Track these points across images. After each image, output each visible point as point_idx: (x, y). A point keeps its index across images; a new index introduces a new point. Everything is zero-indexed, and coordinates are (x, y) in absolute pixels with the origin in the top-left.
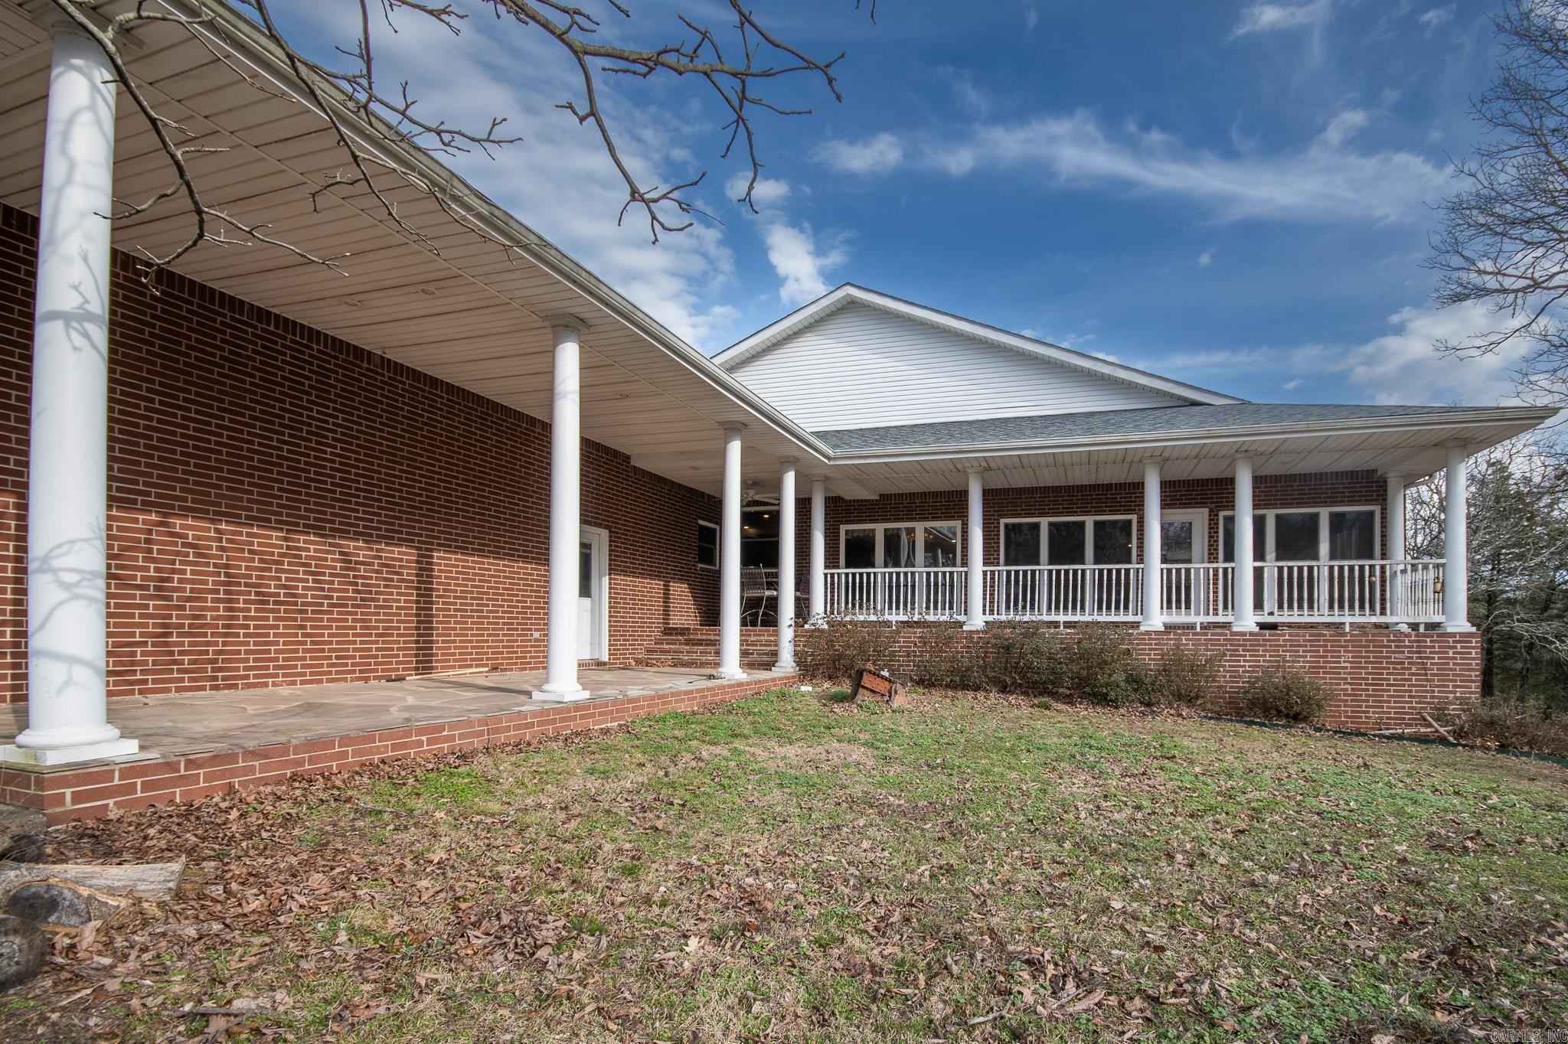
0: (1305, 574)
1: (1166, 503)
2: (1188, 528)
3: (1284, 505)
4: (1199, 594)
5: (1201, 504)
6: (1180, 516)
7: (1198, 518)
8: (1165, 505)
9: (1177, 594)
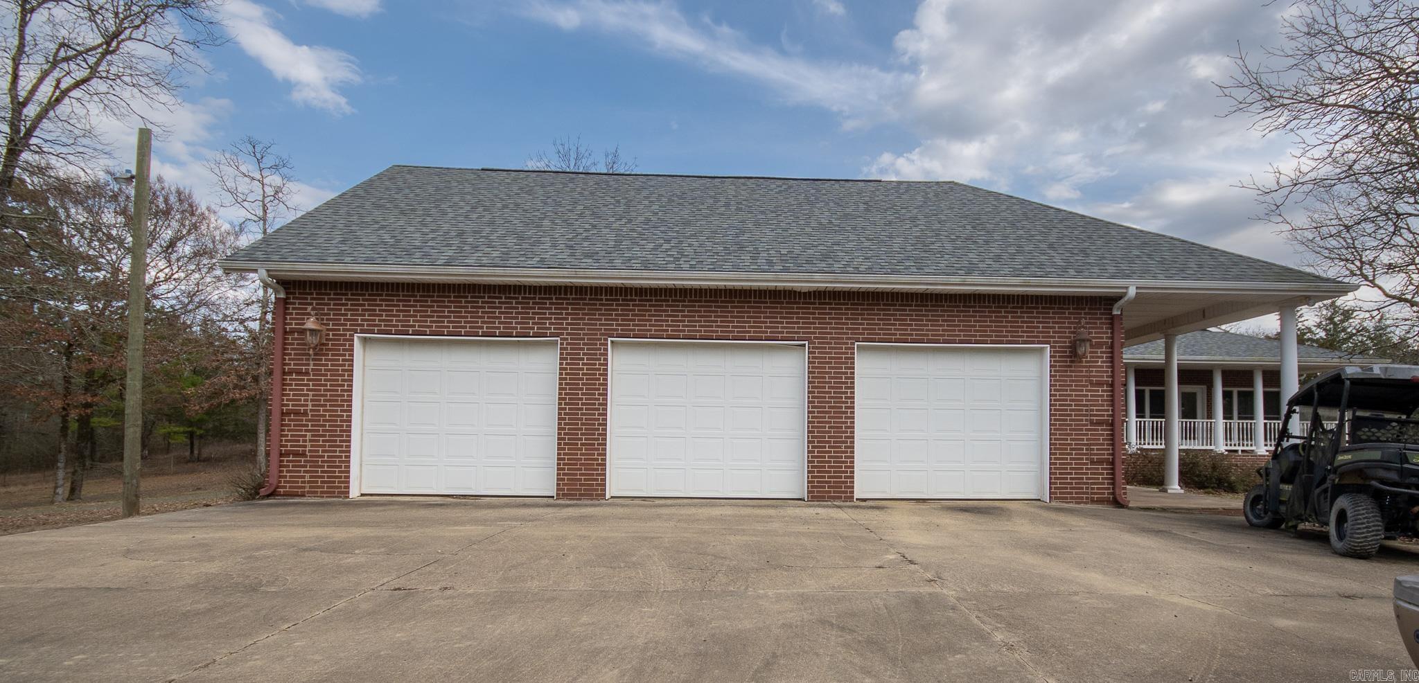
0: (1268, 427)
1: (1181, 382)
2: (1194, 395)
3: (1241, 386)
4: (1199, 434)
5: (1203, 384)
6: (1189, 389)
7: (1199, 390)
8: (1180, 383)
9: (1189, 433)
